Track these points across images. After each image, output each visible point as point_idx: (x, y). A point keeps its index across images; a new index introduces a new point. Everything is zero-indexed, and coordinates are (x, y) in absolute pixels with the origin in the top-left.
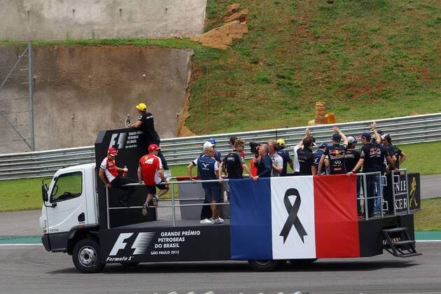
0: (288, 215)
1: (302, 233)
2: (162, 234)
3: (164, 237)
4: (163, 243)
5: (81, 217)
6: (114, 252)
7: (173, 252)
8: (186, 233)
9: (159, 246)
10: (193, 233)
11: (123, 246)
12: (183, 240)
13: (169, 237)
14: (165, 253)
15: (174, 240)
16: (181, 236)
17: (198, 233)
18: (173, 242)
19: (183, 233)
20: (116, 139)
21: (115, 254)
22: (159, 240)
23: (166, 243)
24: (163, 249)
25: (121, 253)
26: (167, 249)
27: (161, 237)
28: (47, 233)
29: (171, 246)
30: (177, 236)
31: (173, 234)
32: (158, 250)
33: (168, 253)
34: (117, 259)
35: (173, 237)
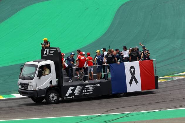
0: (131, 76)
1: (137, 82)
2: (86, 86)
3: (87, 87)
4: (86, 90)
5: (51, 82)
6: (67, 95)
7: (90, 93)
8: (95, 85)
9: (85, 91)
10: (97, 85)
11: (71, 92)
12: (94, 88)
13: (89, 87)
14: (87, 93)
15: (91, 88)
16: (93, 87)
17: (100, 85)
18: (90, 89)
19: (94, 85)
20: (46, 51)
21: (68, 96)
22: (85, 88)
23: (88, 90)
24: (86, 92)
25: (70, 95)
26: (88, 92)
27: (86, 88)
28: (36, 89)
29: (89, 90)
30: (92, 87)
31: (90, 86)
32: (85, 92)
33: (89, 93)
34: (68, 98)
35: (90, 87)
